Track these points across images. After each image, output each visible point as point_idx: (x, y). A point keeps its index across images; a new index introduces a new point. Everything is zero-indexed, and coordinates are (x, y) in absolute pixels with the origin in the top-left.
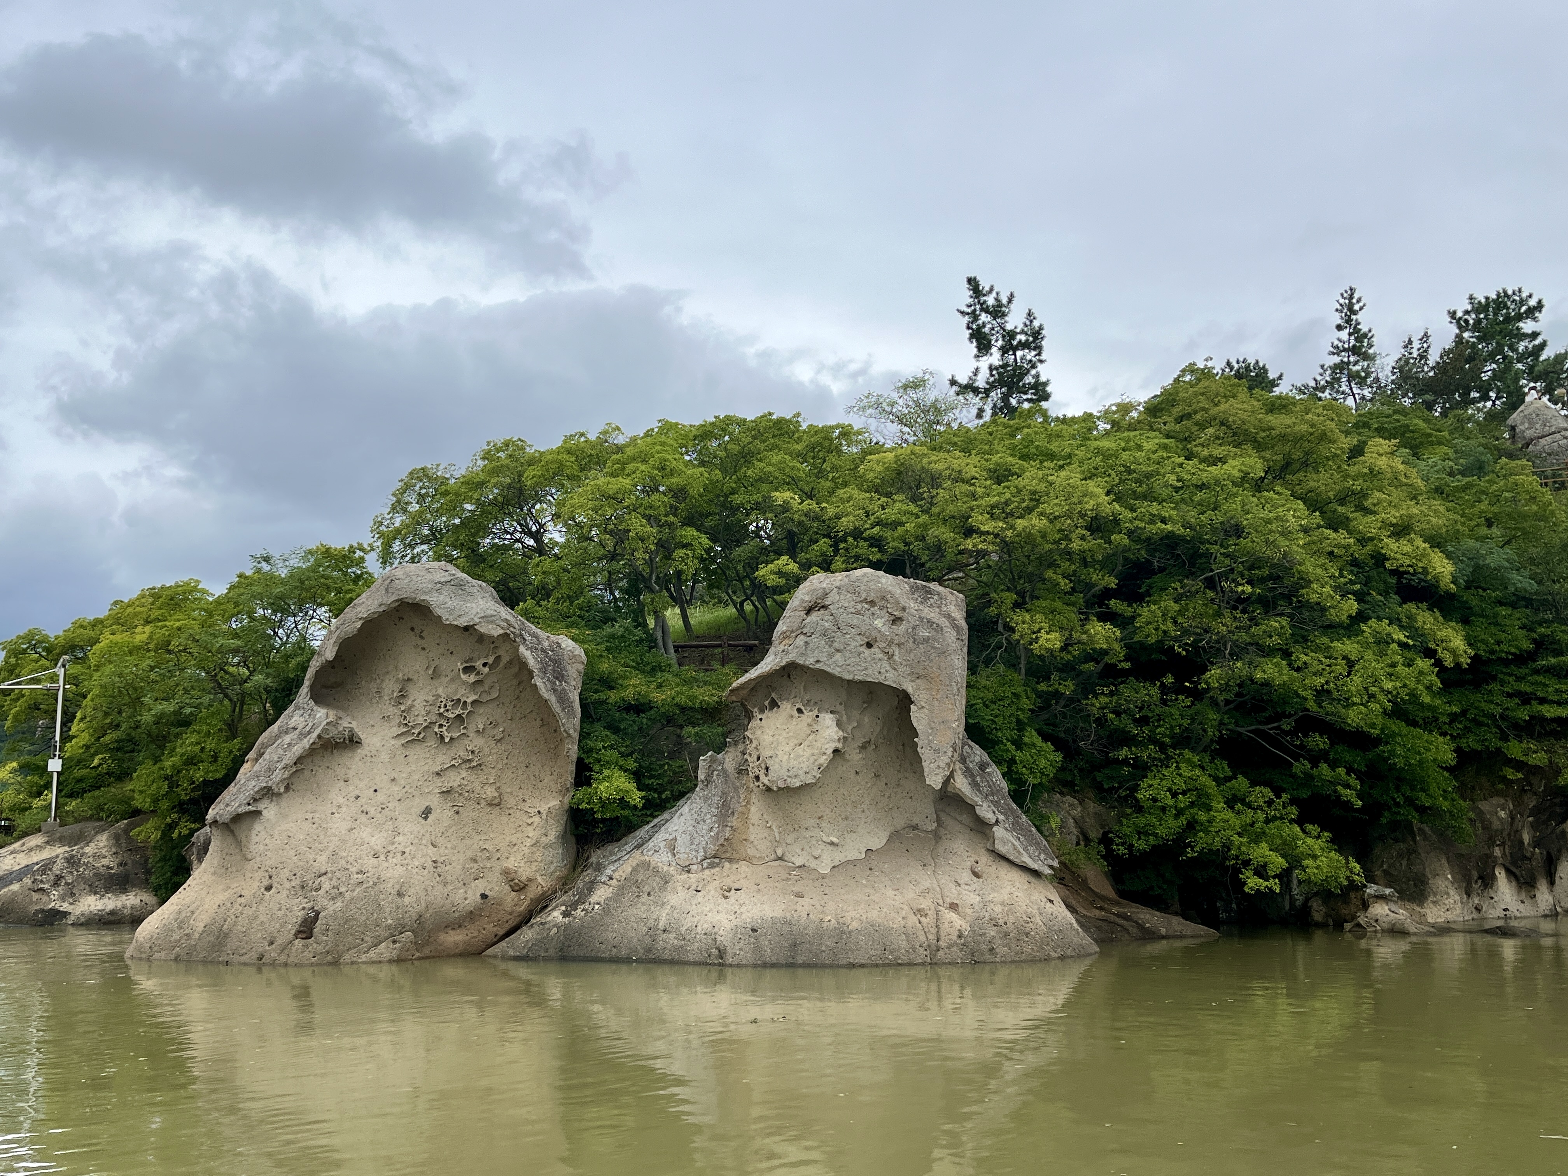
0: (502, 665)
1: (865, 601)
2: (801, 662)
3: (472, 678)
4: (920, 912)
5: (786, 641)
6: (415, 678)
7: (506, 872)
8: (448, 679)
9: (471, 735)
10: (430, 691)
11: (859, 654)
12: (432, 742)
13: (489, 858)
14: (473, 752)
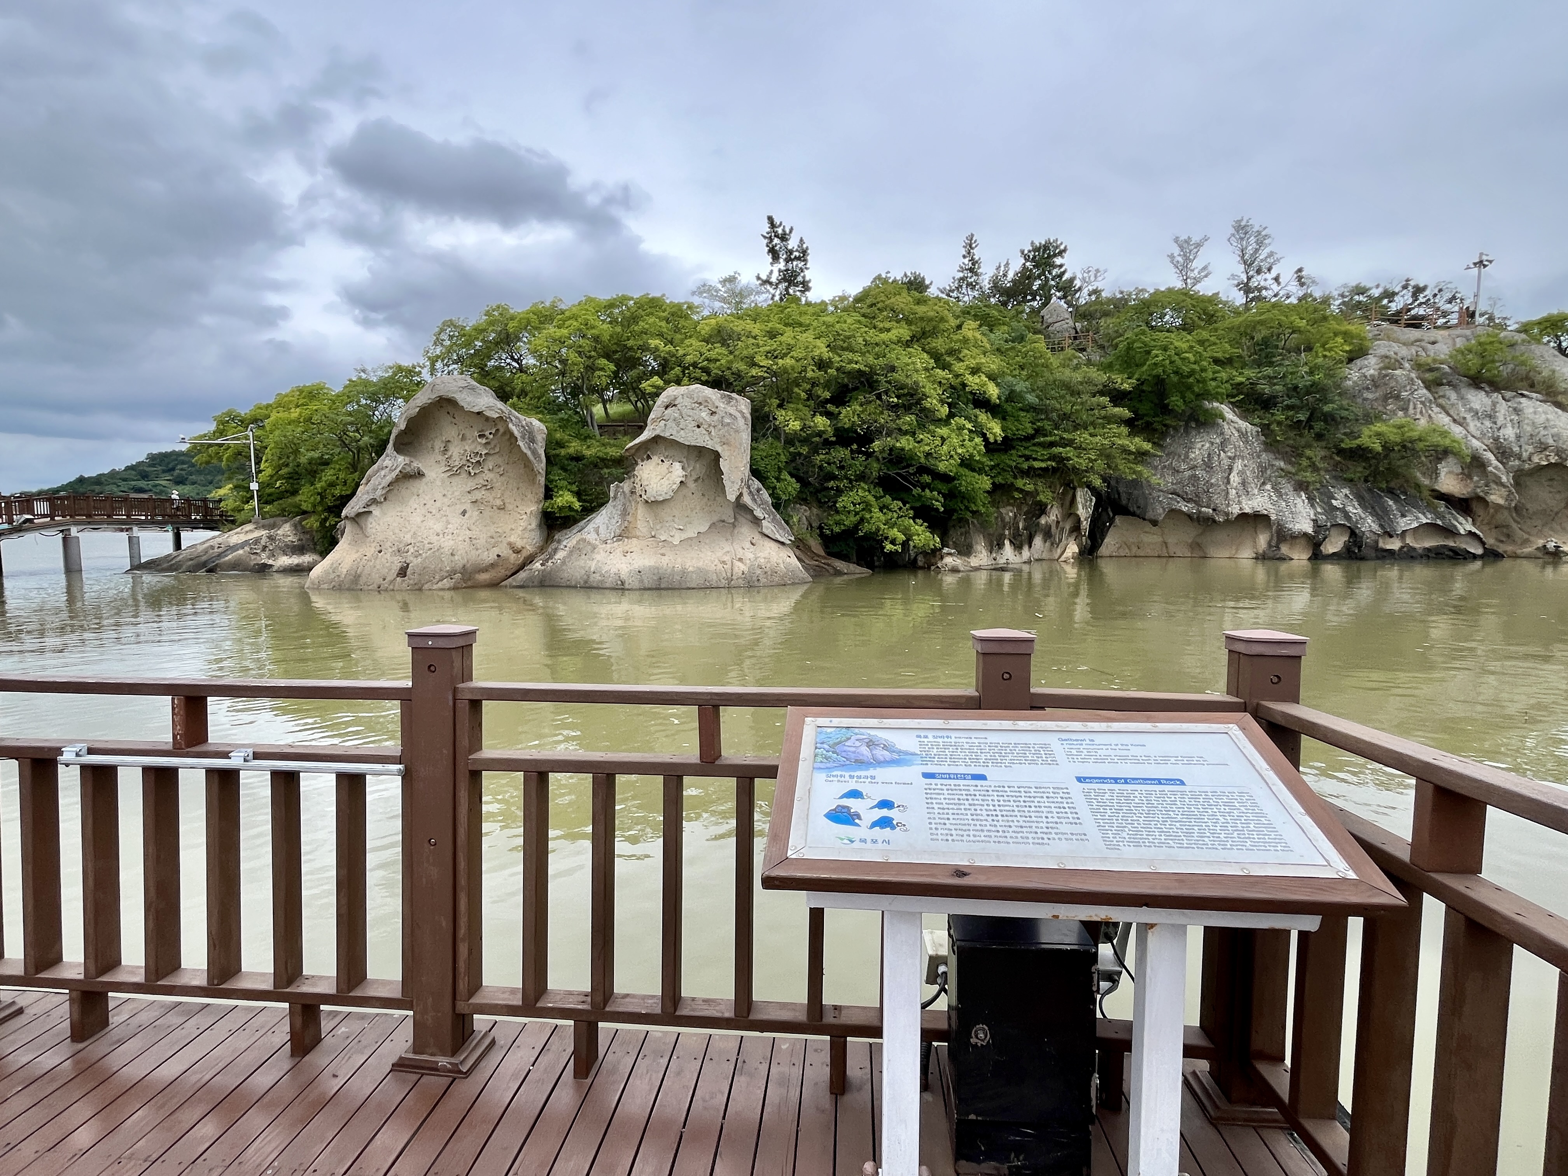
0: (500, 433)
1: (697, 402)
2: (663, 435)
3: (484, 441)
4: (724, 562)
5: (655, 423)
6: (452, 440)
7: (510, 544)
8: (471, 441)
9: (486, 472)
10: (461, 447)
11: (693, 431)
12: (464, 475)
13: (500, 536)
14: (487, 481)
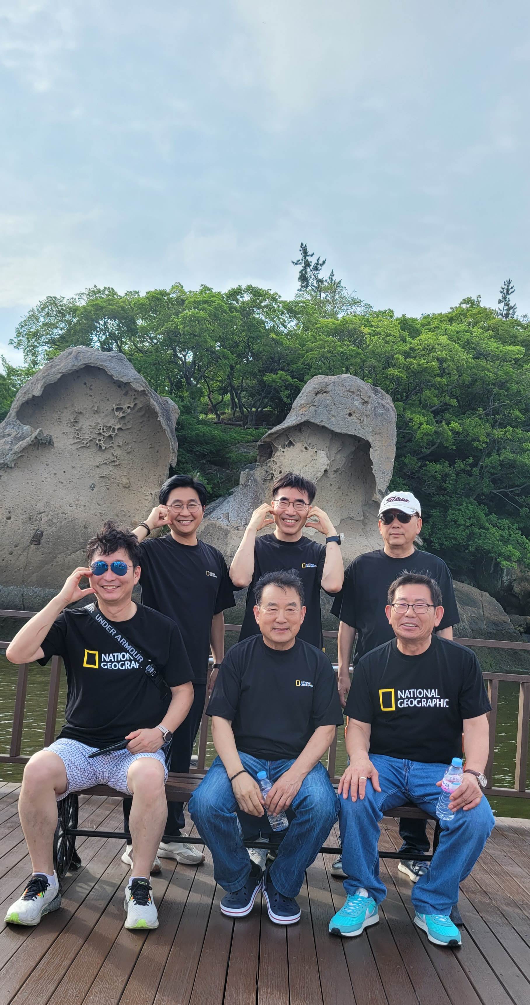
0: (136, 409)
1: (349, 391)
2: (313, 421)
3: (121, 415)
5: (304, 409)
6: (84, 412)
8: (104, 414)
9: (115, 447)
10: (92, 420)
11: (345, 419)
12: (94, 449)
13: (125, 515)
14: (116, 457)
